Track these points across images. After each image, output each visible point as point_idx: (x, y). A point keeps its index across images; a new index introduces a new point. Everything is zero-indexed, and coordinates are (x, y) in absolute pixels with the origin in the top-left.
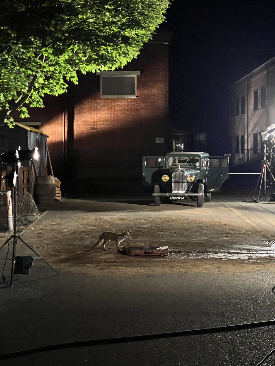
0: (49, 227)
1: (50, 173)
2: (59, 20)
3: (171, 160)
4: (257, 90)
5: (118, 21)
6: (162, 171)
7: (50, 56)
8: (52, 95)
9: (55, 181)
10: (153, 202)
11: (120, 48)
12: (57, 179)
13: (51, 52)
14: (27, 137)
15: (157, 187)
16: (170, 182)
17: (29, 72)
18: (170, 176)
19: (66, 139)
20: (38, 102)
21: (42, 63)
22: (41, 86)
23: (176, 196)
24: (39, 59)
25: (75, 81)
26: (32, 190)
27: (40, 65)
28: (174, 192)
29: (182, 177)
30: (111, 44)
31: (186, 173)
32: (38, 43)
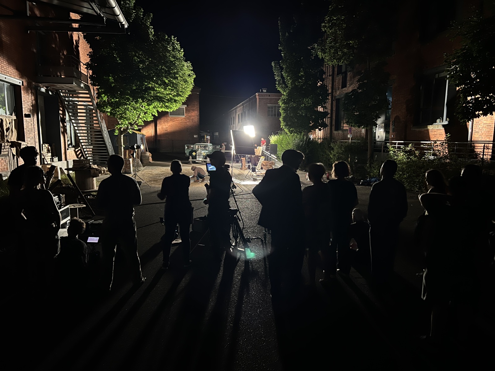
0: (147, 173)
1: (147, 151)
2: (149, 93)
3: (197, 146)
4: (239, 114)
5: (172, 93)
6: (192, 151)
7: (146, 106)
8: (147, 121)
9: (149, 154)
10: (189, 163)
11: (173, 104)
12: (150, 153)
13: (146, 104)
14: (137, 136)
15: (191, 157)
16: (196, 155)
17: (138, 112)
18: (196, 153)
19: (154, 135)
20: (141, 123)
21: (142, 109)
22: (142, 117)
23: (198, 161)
24: (141, 107)
25: (156, 115)
26: (140, 158)
27: (142, 110)
28: (197, 159)
29: (201, 153)
30: (170, 102)
31: (202, 152)
32: (141, 101)
